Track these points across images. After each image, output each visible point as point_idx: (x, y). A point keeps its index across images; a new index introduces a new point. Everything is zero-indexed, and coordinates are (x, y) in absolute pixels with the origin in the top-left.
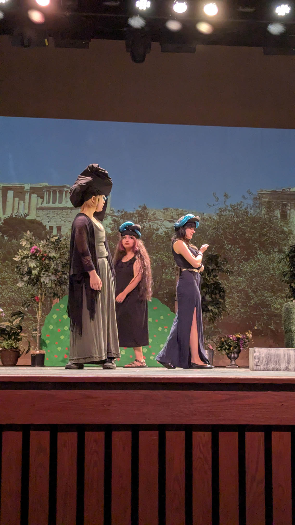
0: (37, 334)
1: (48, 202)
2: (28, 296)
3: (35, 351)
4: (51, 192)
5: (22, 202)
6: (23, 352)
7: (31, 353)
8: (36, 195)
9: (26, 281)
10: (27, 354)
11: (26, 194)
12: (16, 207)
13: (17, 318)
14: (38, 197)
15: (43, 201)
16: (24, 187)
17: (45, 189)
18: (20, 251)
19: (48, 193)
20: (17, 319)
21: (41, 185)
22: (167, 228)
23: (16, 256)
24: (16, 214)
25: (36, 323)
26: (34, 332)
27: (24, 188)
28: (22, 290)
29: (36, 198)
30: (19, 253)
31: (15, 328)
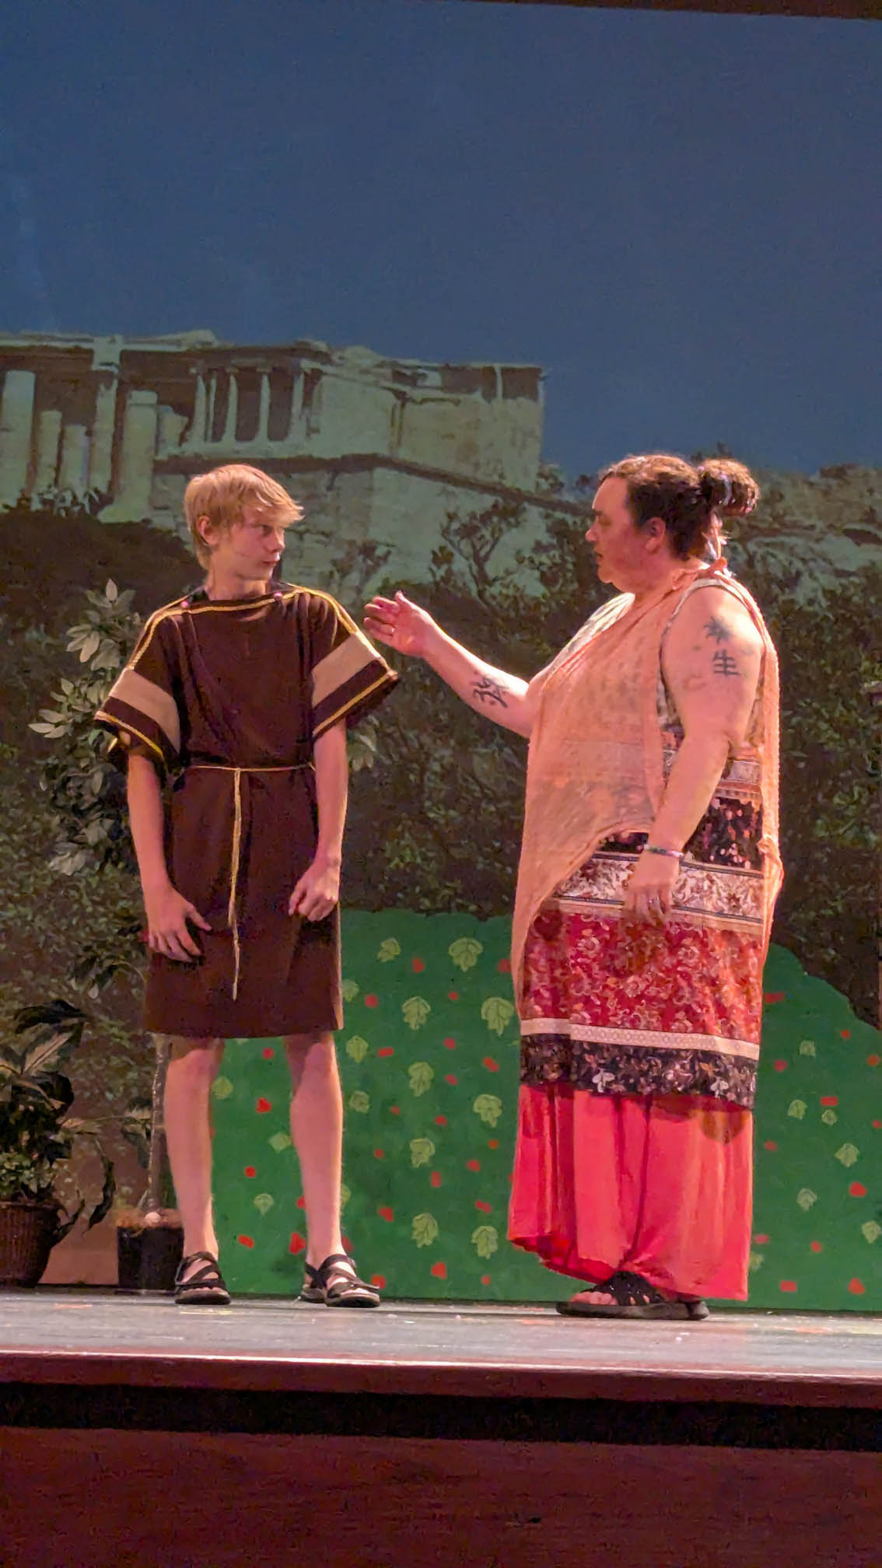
0: (147, 1121)
1: (214, 434)
2: (103, 927)
3: (137, 1211)
4: (232, 380)
5: (77, 432)
6: (76, 1216)
7: (119, 1223)
8: (149, 397)
9: (96, 847)
10: (96, 1225)
11: (102, 387)
12: (48, 457)
13: (46, 1037)
14: (163, 408)
15: (188, 427)
16: (90, 352)
17: (201, 362)
18: (67, 687)
19: (214, 383)
20: (48, 1044)
21: (178, 343)
22: (840, 574)
23: (46, 713)
24: (50, 497)
25: (146, 1069)
26: (135, 1114)
27: (90, 361)
28: (72, 893)
29: (152, 414)
30: (60, 698)
31: (38, 1088)
